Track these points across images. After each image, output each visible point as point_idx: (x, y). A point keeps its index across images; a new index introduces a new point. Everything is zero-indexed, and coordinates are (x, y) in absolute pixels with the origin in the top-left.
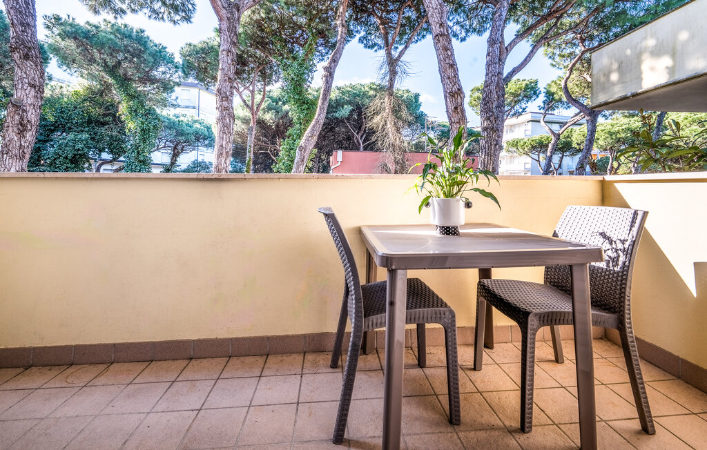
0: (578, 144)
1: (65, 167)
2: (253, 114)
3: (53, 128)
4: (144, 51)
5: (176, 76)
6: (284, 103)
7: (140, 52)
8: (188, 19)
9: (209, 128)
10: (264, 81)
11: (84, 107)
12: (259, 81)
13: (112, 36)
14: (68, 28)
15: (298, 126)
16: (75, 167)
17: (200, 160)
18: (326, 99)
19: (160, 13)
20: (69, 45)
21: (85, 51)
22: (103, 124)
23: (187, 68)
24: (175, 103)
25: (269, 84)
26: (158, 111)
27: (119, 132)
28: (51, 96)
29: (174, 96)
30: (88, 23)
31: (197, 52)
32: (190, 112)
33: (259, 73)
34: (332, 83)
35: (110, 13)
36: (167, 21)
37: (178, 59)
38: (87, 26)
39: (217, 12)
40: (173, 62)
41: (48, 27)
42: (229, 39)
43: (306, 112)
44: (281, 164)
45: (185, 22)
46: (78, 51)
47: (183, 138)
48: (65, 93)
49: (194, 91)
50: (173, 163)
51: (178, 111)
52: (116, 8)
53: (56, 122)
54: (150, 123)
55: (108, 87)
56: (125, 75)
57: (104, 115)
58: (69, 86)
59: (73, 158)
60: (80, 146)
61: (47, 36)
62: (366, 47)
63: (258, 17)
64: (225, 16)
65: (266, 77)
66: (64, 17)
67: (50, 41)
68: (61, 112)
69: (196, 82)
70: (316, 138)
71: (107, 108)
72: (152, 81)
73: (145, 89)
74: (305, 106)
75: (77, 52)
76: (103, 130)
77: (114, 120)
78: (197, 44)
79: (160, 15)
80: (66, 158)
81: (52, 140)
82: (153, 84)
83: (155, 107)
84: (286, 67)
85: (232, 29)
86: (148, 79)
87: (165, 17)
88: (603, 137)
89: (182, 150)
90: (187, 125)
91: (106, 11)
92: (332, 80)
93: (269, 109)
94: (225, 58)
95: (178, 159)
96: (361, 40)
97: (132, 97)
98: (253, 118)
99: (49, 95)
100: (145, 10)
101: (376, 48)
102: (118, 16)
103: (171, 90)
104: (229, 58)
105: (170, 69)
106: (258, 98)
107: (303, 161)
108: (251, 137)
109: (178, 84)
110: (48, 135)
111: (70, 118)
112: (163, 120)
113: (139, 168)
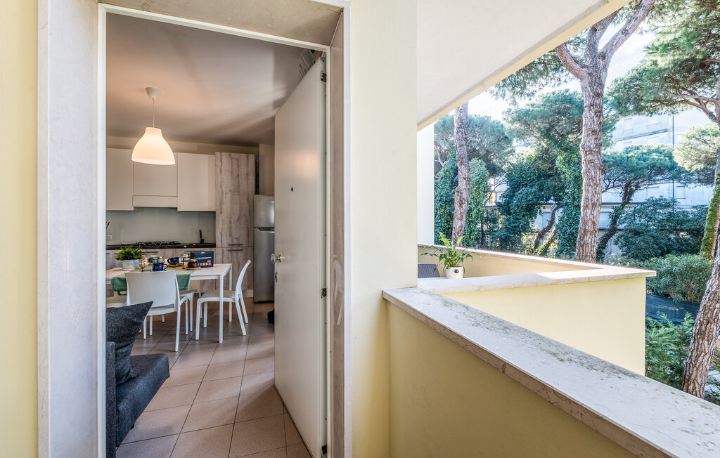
11: (535, 166)
16: (529, 214)
22: (550, 176)
28: (517, 162)
42: (591, 93)
47: (633, 175)
48: (525, 158)
50: (626, 202)
59: (527, 207)
60: (531, 197)
80: (523, 207)
81: (515, 195)
89: (637, 187)
95: (632, 198)
110: (514, 192)
113: (574, 213)
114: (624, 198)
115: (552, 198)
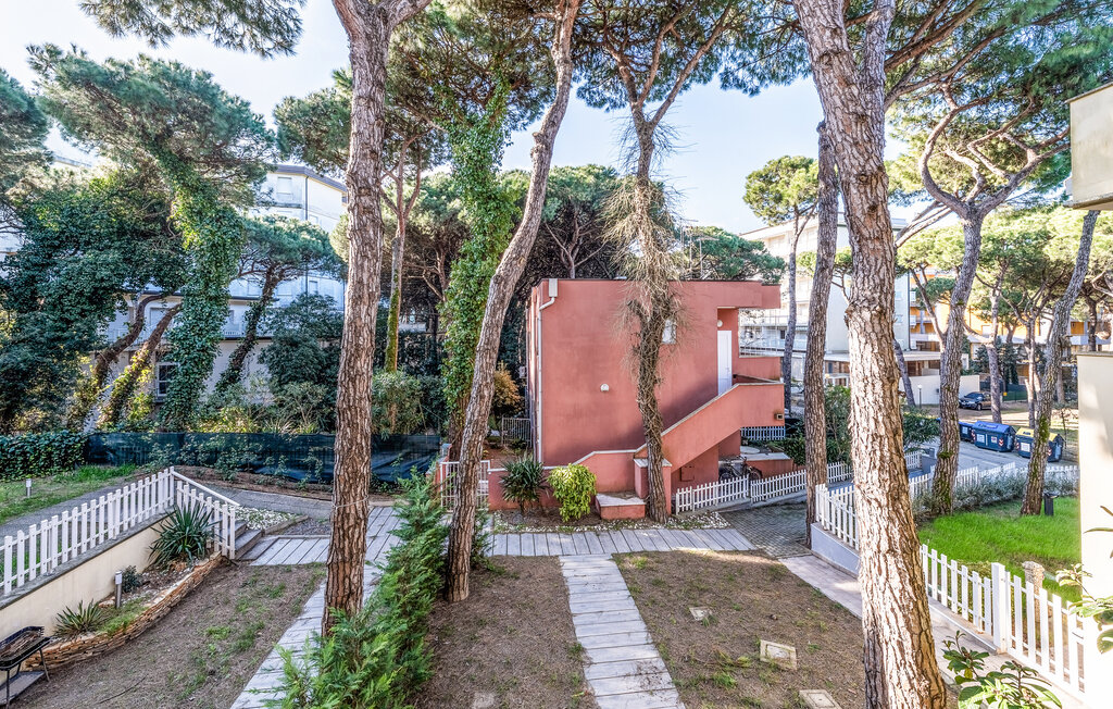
0: (908, 261)
1: (79, 311)
2: (400, 217)
3: (56, 243)
4: (211, 111)
5: (268, 153)
6: (450, 199)
7: (205, 112)
8: (287, 47)
9: (325, 239)
10: (417, 163)
11: (111, 206)
12: (407, 163)
13: (155, 85)
14: (74, 68)
15: (480, 237)
16: (97, 309)
17: (311, 292)
18: (541, 190)
19: (237, 36)
20: (76, 97)
21: (106, 110)
22: (145, 235)
23: (287, 142)
24: (268, 199)
25: (424, 167)
26: (240, 212)
27: (173, 249)
28: (55, 188)
29: (265, 188)
30: (110, 60)
31: (305, 114)
32: (291, 214)
33: (408, 150)
34: (549, 162)
35: (142, 33)
36: (249, 49)
37: (271, 125)
38: (108, 65)
39: (346, 22)
40: (263, 130)
41: (37, 67)
42: (370, 76)
43: (493, 213)
44: (452, 302)
45: (283, 53)
46: (94, 108)
47: (284, 257)
48: (79, 183)
49: (299, 180)
50: (267, 297)
51: (273, 212)
52: (154, 25)
53: (63, 232)
54: (225, 234)
55: (153, 173)
56: (180, 152)
57: (146, 220)
58: (86, 171)
59: (93, 294)
60: (104, 273)
61: (36, 84)
62: (590, 104)
63: (413, 48)
64: (361, 29)
65: (420, 158)
66: (66, 49)
67: (42, 91)
68: (71, 216)
69: (303, 164)
70: (524, 261)
71: (151, 209)
72: (229, 162)
73: (217, 176)
74: (492, 204)
75: (91, 111)
76: (143, 245)
77: (164, 229)
78: (304, 100)
79: (237, 40)
80: (81, 294)
81: (55, 264)
82: (230, 167)
83: (234, 206)
84: (457, 138)
85: (376, 57)
86: (219, 159)
87: (246, 42)
88: (950, 249)
89: (281, 276)
90: (289, 235)
91: (134, 29)
92: (550, 157)
93: (426, 207)
94: (364, 113)
95: (275, 291)
96: (580, 94)
97: (193, 190)
98: (401, 223)
99: (50, 187)
100: (209, 30)
101: (607, 105)
102: (158, 40)
103: (261, 177)
104: (372, 113)
105: (258, 143)
106: (408, 190)
107: (503, 301)
108: (397, 256)
109: (273, 169)
110: (50, 256)
111: (86, 225)
112: (247, 227)
113: (207, 310)
114: (264, 291)
115: (152, 279)
